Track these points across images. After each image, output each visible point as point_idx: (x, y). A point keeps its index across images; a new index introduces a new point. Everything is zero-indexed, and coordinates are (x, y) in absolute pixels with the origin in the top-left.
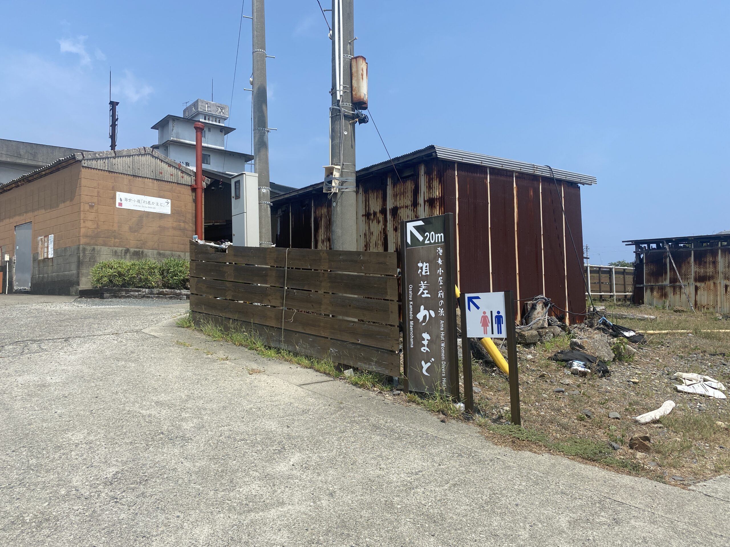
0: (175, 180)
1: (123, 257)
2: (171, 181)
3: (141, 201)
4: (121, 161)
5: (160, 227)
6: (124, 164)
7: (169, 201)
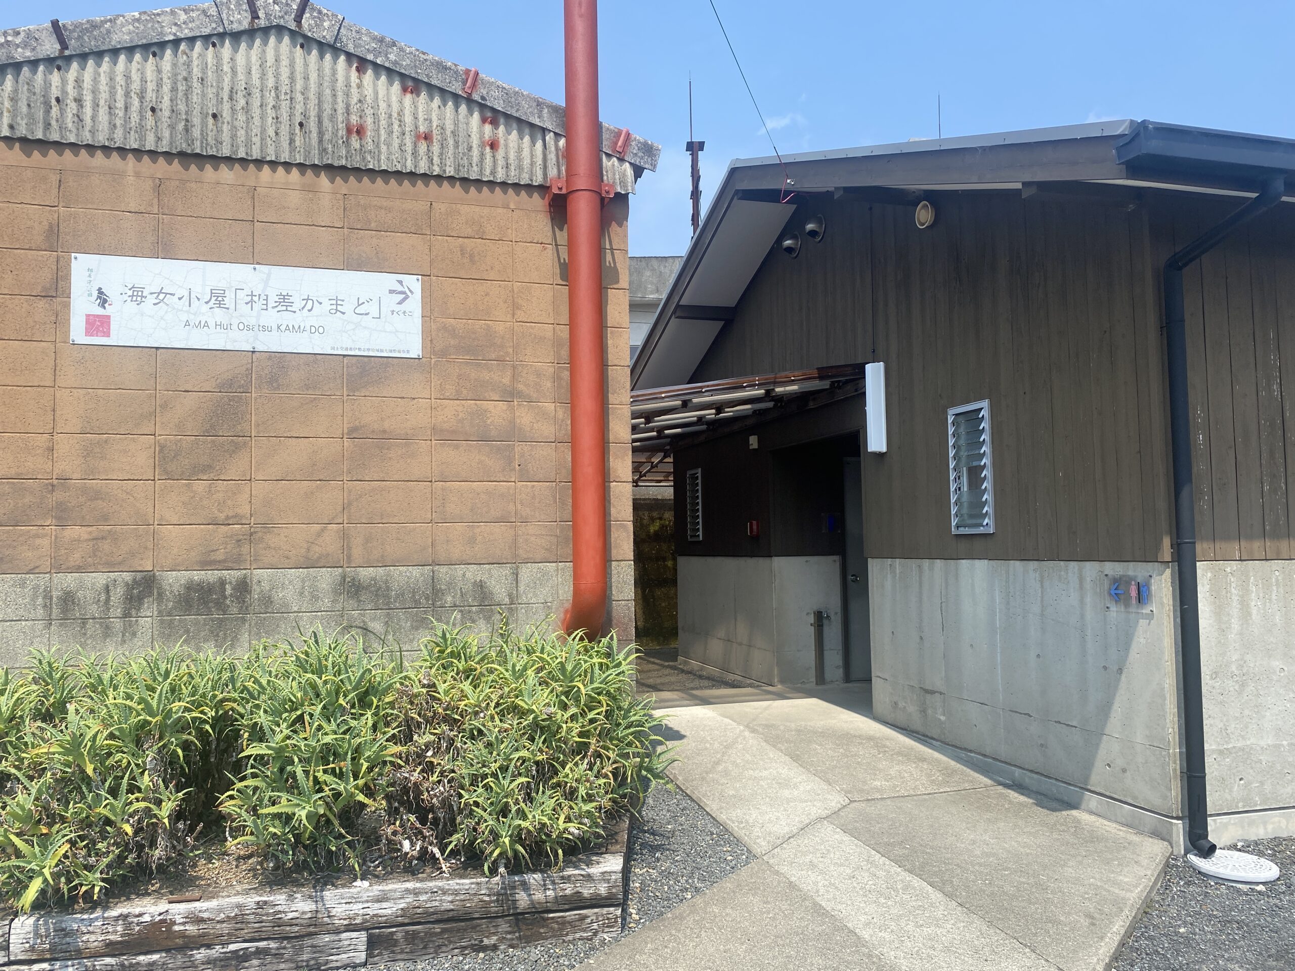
0: (442, 165)
1: (117, 624)
2: (423, 168)
3: (230, 295)
4: (103, 80)
5: (353, 433)
6: (120, 92)
7: (414, 283)
